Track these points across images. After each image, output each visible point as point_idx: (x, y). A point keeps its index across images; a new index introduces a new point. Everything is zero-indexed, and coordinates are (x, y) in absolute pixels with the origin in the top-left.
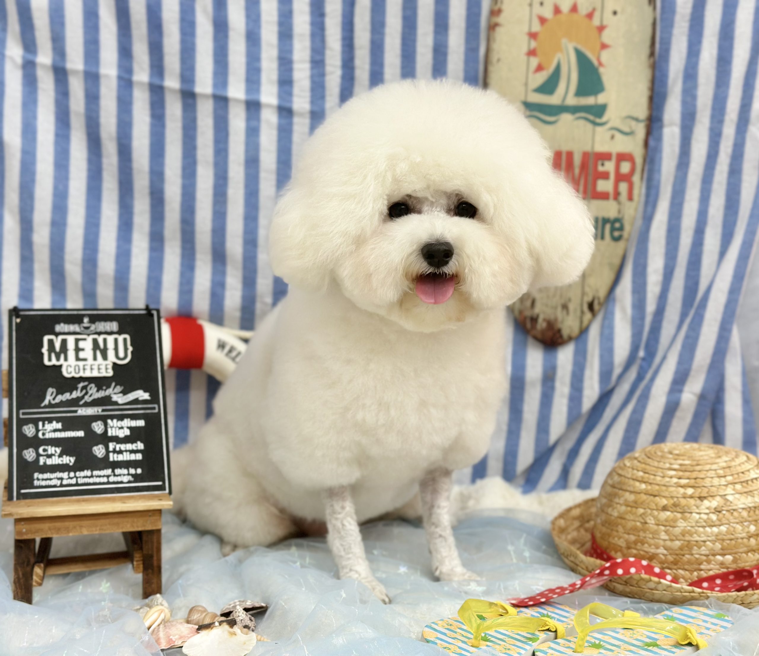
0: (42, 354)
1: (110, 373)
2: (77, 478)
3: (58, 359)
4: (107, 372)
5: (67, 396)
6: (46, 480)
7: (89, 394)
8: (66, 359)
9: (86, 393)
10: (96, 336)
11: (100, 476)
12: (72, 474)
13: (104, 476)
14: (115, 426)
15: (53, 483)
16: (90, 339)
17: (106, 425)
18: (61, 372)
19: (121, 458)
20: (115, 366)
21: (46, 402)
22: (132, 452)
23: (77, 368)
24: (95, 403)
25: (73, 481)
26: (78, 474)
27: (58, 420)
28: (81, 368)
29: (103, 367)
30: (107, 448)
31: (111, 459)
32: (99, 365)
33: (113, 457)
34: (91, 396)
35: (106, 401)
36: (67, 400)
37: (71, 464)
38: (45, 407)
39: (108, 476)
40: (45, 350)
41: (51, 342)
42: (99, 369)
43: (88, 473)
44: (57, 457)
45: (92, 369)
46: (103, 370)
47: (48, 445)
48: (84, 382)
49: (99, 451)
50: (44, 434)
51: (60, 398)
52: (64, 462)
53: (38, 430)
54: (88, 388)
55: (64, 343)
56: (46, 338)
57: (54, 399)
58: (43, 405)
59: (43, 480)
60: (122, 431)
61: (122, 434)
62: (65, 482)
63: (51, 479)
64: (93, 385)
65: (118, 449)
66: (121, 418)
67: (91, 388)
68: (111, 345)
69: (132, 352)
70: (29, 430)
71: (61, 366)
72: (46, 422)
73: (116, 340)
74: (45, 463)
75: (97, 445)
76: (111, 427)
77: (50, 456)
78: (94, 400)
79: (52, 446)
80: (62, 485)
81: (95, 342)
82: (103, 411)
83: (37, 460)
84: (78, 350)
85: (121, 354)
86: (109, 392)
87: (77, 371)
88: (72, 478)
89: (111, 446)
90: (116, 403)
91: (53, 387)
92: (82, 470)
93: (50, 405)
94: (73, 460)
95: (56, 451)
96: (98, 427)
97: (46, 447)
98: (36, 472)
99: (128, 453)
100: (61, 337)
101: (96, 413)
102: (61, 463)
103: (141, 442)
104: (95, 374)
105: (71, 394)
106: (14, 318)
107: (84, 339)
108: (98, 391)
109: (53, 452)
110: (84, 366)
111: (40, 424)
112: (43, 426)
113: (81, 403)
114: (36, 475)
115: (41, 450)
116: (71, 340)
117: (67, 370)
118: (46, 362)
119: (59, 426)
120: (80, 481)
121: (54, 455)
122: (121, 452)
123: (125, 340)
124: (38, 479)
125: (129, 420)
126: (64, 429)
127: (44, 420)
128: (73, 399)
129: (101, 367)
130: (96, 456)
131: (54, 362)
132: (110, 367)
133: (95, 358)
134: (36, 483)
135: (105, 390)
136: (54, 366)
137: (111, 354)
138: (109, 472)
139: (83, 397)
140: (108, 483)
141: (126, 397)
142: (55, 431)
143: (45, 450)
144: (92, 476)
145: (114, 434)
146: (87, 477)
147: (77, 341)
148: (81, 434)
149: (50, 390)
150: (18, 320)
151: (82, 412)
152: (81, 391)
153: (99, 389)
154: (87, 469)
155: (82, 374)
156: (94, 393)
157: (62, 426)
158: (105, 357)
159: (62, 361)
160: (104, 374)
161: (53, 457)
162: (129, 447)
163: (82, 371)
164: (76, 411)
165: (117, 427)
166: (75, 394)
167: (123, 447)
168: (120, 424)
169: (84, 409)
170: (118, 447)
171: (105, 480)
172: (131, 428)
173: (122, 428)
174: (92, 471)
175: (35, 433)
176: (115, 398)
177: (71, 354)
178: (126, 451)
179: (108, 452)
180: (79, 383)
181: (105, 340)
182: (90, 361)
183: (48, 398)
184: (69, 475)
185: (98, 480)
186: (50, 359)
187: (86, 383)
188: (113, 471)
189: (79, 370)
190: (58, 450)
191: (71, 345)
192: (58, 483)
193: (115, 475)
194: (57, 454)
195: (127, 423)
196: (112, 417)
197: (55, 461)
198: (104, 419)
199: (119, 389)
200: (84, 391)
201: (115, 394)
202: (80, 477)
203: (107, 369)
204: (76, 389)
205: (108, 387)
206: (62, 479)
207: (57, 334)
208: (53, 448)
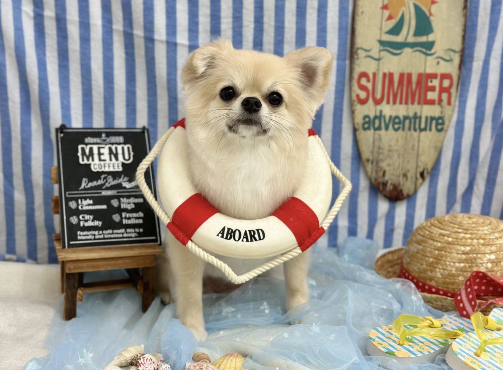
0: (78, 157)
1: (121, 169)
2: (104, 234)
3: (88, 160)
4: (118, 168)
5: (95, 183)
6: (85, 235)
7: (108, 182)
8: (93, 160)
9: (106, 182)
10: (110, 146)
11: (117, 233)
12: (101, 232)
13: (120, 233)
14: (125, 201)
15: (89, 237)
16: (107, 147)
17: (120, 201)
18: (90, 168)
19: (130, 222)
20: (123, 164)
21: (82, 187)
22: (136, 218)
23: (100, 166)
24: (112, 188)
25: (102, 236)
26: (104, 232)
27: (90, 198)
28: (103, 165)
29: (116, 165)
30: (121, 216)
31: (124, 223)
32: (113, 164)
33: (125, 222)
34: (109, 183)
35: (119, 186)
36: (95, 186)
37: (100, 226)
38: (82, 190)
39: (123, 234)
40: (80, 154)
41: (83, 149)
42: (114, 166)
43: (110, 231)
44: (91, 222)
45: (109, 166)
46: (116, 167)
47: (85, 214)
48: (105, 174)
49: (116, 218)
50: (82, 207)
51: (90, 185)
52: (96, 225)
53: (78, 205)
54: (108, 178)
55: (91, 150)
56: (80, 147)
57: (87, 185)
58: (80, 189)
59: (83, 235)
60: (129, 205)
61: (130, 207)
62: (97, 237)
63: (88, 235)
64: (110, 177)
65: (127, 216)
66: (128, 197)
67: (109, 179)
68: (120, 151)
69: (134, 156)
70: (73, 205)
71: (90, 165)
72: (83, 200)
73: (123, 148)
74: (84, 225)
75: (115, 214)
76: (123, 203)
77: (86, 221)
78: (111, 186)
79: (87, 214)
80: (95, 239)
81: (110, 149)
82: (118, 192)
83: (79, 223)
84: (100, 154)
85: (127, 157)
86: (120, 181)
87: (100, 167)
88: (100, 235)
89: (124, 215)
90: (125, 188)
91: (86, 178)
92: (107, 229)
93: (85, 189)
94: (100, 223)
95: (90, 218)
96: (115, 203)
97: (84, 215)
98: (79, 230)
99: (134, 219)
100: (89, 146)
101: (113, 194)
102: (93, 225)
103: (142, 212)
104: (111, 169)
105: (97, 181)
106: (59, 134)
107: (104, 148)
108: (113, 180)
109: (88, 218)
110: (104, 164)
111: (80, 201)
112: (81, 201)
113: (104, 187)
114: (79, 233)
115: (81, 217)
116: (95, 148)
117: (94, 167)
118: (81, 162)
119: (91, 202)
120: (106, 236)
121: (89, 220)
122: (129, 218)
123: (128, 148)
124: (80, 235)
125: (133, 198)
126: (94, 204)
127: (81, 198)
128: (98, 185)
129: (115, 165)
130: (115, 221)
131: (86, 162)
132: (120, 165)
133: (111, 160)
134: (79, 238)
135: (118, 180)
136: (86, 164)
137: (120, 157)
138: (123, 231)
139: (104, 184)
140: (123, 238)
141: (130, 184)
142: (89, 205)
143: (83, 217)
144: (113, 233)
145: (125, 207)
146: (109, 234)
147: (99, 148)
148: (104, 207)
149: (84, 180)
150: (62, 135)
151: (105, 193)
152: (104, 180)
153: (114, 179)
154: (110, 229)
155: (103, 169)
156: (111, 182)
157: (93, 202)
158: (117, 159)
159: (90, 161)
160: (117, 169)
161: (89, 222)
162: (135, 215)
163: (103, 168)
164: (101, 193)
165: (127, 203)
166: (100, 182)
167: (130, 215)
168: (128, 201)
169: (106, 191)
170: (128, 215)
171: (121, 236)
172: (135, 204)
173: (129, 203)
174: (113, 230)
175: (76, 207)
176: (124, 184)
177: (96, 157)
178: (133, 218)
179: (122, 218)
180: (102, 175)
181: (116, 148)
182: (108, 161)
183: (83, 185)
184: (99, 232)
185: (116, 236)
186: (83, 160)
187: (106, 175)
188: (126, 230)
189: (101, 167)
190: (92, 217)
191: (95, 151)
192: (93, 237)
193: (127, 233)
194: (91, 220)
195: (132, 200)
196: (123, 197)
197: (90, 224)
198: (118, 198)
199: (126, 179)
200: (105, 180)
201: (124, 182)
202: (106, 234)
203: (118, 166)
204: (100, 179)
205: (120, 177)
206: (94, 235)
207: (87, 144)
208: (88, 216)
